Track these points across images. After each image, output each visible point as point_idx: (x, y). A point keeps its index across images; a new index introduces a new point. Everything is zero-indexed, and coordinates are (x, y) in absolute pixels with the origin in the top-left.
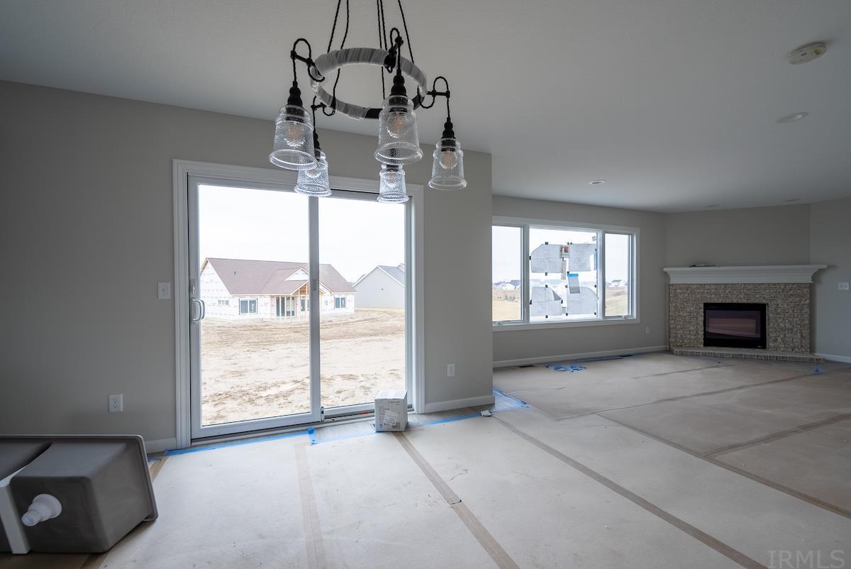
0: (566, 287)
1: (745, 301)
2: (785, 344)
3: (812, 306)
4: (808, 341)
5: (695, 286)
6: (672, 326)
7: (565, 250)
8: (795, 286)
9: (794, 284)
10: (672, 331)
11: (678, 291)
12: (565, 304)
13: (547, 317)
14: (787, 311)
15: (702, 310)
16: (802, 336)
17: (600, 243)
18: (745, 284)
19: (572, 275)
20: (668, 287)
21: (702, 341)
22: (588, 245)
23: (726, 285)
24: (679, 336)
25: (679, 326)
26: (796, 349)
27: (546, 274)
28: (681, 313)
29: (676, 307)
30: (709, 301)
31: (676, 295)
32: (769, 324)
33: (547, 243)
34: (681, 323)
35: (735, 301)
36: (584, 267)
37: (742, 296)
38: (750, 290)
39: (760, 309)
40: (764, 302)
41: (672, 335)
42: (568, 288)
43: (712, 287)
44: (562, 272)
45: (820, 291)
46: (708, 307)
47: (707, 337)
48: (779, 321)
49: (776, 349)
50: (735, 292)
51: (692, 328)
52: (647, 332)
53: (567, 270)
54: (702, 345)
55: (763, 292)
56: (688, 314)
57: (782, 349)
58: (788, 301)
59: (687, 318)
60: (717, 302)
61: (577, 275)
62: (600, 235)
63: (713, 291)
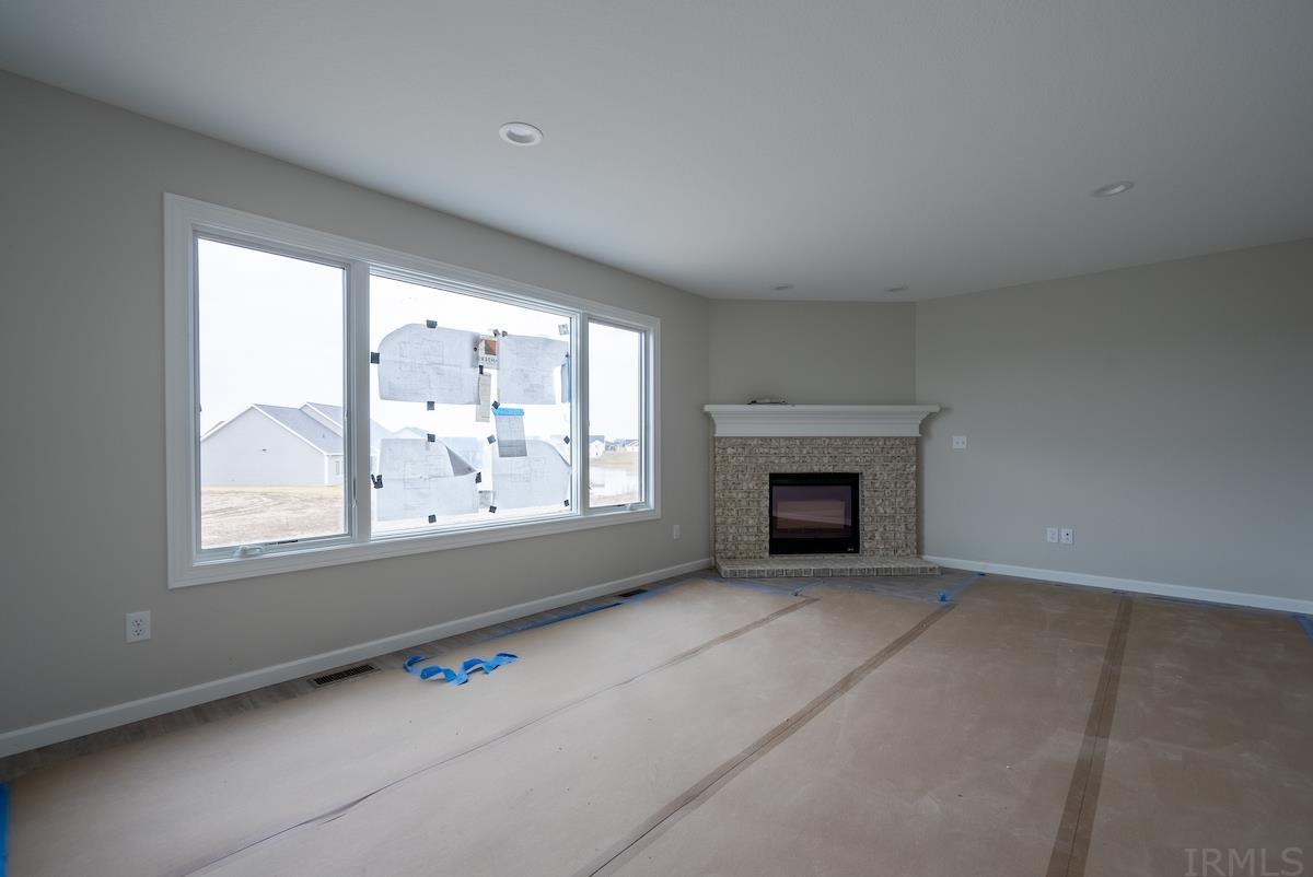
0: (491, 440)
1: (831, 470)
2: (885, 544)
3: (918, 476)
4: (915, 536)
5: (755, 442)
6: (718, 520)
7: (485, 347)
8: (898, 442)
9: (896, 438)
10: (719, 528)
11: (730, 450)
12: (487, 484)
13: (432, 519)
14: (887, 485)
15: (767, 487)
16: (906, 528)
17: (576, 342)
18: (830, 438)
19: (507, 412)
20: (713, 443)
21: (768, 545)
22: (548, 342)
23: (803, 439)
24: (730, 538)
25: (730, 521)
26: (900, 552)
27: (431, 405)
28: (734, 495)
29: (725, 482)
30: (778, 470)
31: (725, 459)
32: (864, 509)
33: (432, 325)
34: (734, 512)
35: (816, 469)
36: (536, 394)
37: (826, 460)
38: (836, 449)
39: (851, 480)
40: (857, 470)
41: (720, 537)
42: (496, 443)
43: (783, 443)
44: (478, 402)
45: (931, 450)
46: (777, 479)
47: (775, 536)
48: (878, 503)
49: (873, 552)
50: (816, 452)
51: (751, 522)
52: (676, 535)
53: (493, 398)
54: (767, 554)
55: (856, 453)
56: (745, 495)
57: (881, 552)
58: (888, 468)
59: (743, 503)
60: (789, 471)
61: (521, 413)
62: (576, 323)
63: (783, 451)
